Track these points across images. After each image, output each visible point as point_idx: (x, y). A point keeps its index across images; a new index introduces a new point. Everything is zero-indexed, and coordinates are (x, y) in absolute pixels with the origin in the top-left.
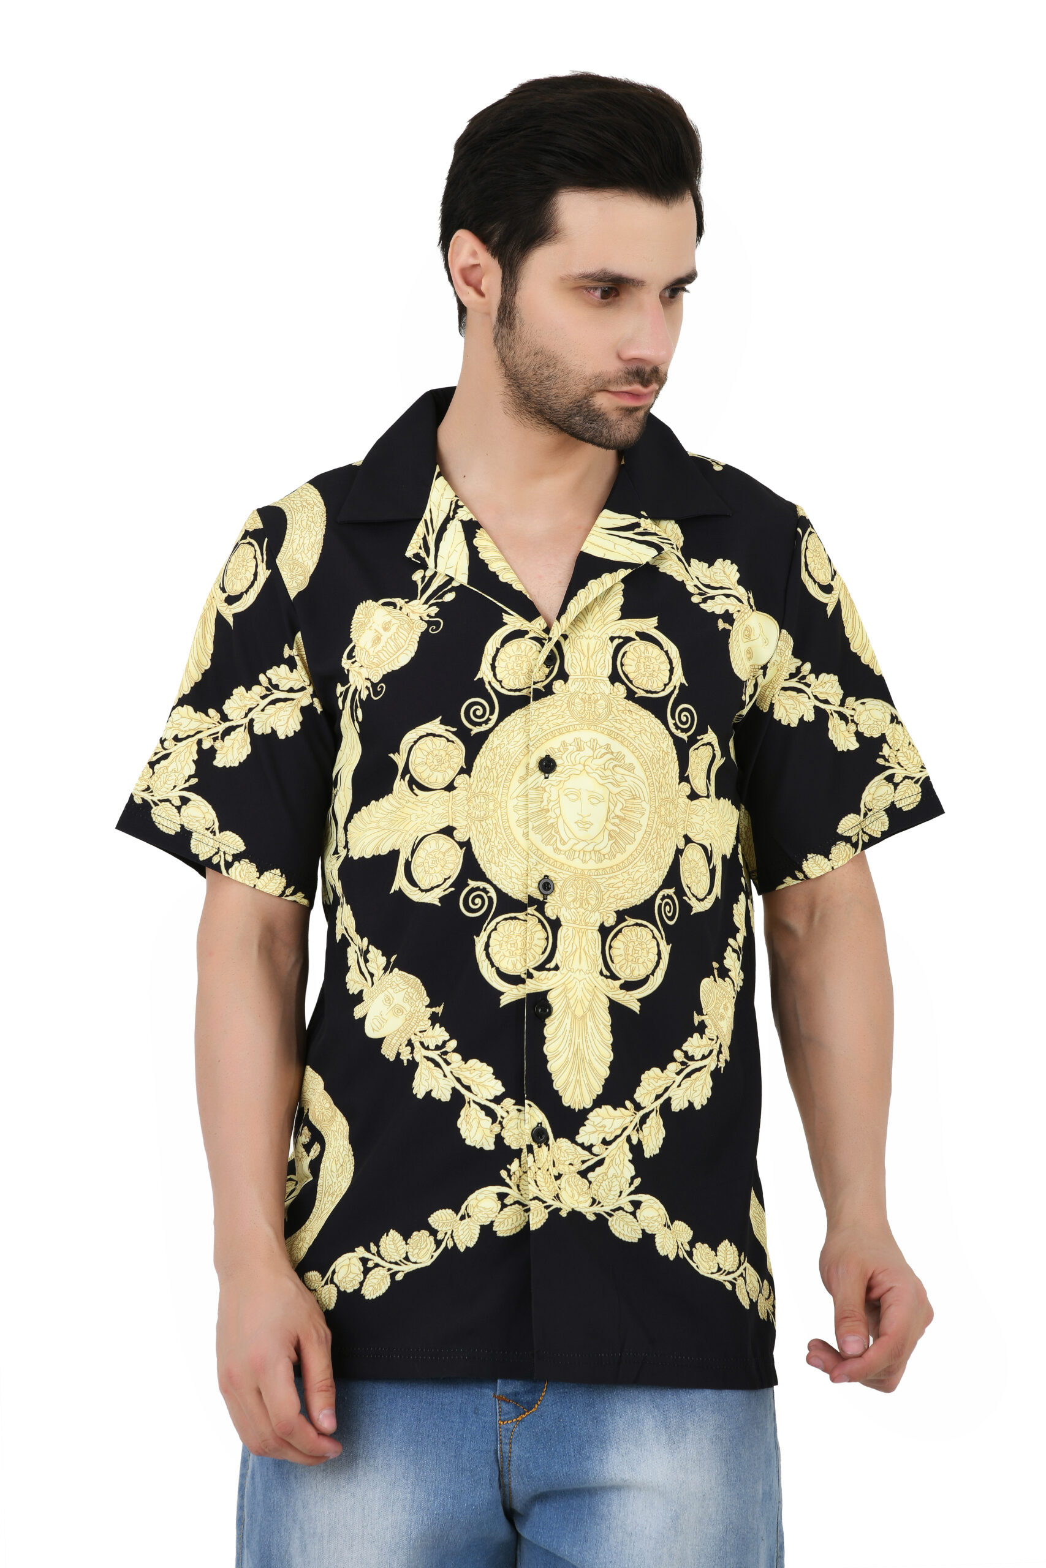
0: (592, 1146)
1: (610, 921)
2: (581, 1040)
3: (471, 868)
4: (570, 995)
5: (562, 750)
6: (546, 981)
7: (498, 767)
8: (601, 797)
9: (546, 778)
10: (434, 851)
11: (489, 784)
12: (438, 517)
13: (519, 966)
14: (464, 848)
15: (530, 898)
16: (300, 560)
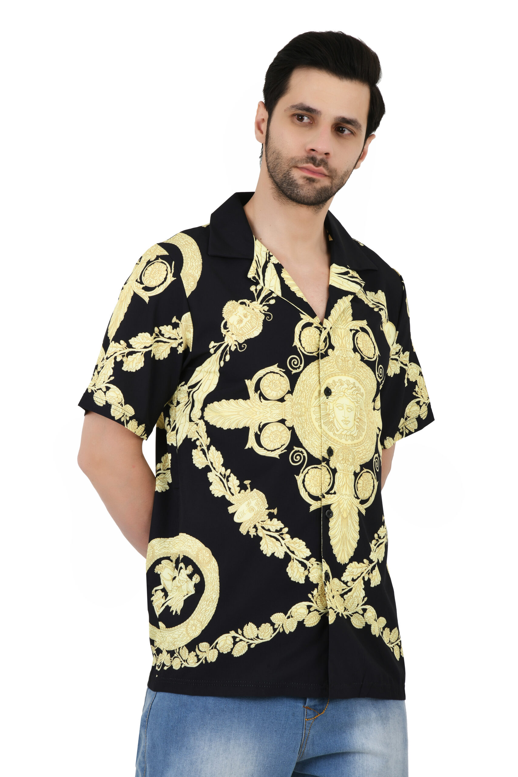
0: (348, 582)
1: (358, 470)
2: (345, 529)
3: (295, 441)
4: (341, 507)
5: (334, 384)
6: (330, 499)
7: (306, 391)
8: (352, 408)
9: (327, 398)
10: (276, 431)
11: (302, 398)
12: (261, 260)
13: (318, 492)
14: (291, 430)
15: (323, 457)
16: (192, 273)
